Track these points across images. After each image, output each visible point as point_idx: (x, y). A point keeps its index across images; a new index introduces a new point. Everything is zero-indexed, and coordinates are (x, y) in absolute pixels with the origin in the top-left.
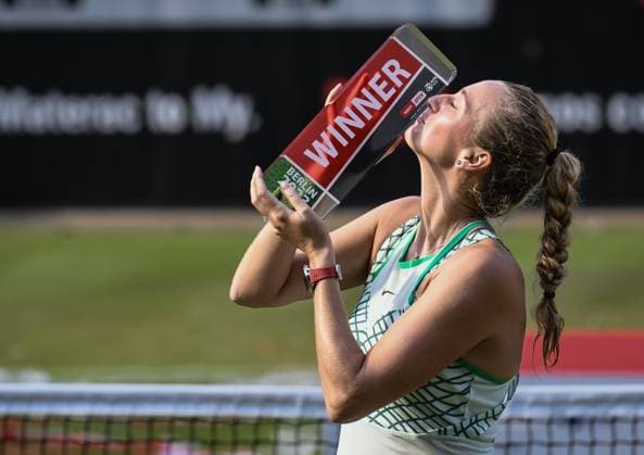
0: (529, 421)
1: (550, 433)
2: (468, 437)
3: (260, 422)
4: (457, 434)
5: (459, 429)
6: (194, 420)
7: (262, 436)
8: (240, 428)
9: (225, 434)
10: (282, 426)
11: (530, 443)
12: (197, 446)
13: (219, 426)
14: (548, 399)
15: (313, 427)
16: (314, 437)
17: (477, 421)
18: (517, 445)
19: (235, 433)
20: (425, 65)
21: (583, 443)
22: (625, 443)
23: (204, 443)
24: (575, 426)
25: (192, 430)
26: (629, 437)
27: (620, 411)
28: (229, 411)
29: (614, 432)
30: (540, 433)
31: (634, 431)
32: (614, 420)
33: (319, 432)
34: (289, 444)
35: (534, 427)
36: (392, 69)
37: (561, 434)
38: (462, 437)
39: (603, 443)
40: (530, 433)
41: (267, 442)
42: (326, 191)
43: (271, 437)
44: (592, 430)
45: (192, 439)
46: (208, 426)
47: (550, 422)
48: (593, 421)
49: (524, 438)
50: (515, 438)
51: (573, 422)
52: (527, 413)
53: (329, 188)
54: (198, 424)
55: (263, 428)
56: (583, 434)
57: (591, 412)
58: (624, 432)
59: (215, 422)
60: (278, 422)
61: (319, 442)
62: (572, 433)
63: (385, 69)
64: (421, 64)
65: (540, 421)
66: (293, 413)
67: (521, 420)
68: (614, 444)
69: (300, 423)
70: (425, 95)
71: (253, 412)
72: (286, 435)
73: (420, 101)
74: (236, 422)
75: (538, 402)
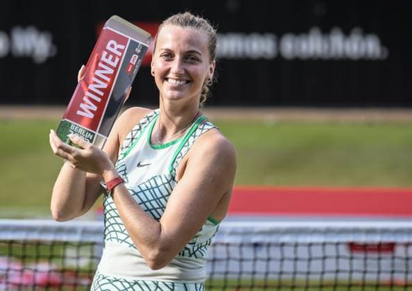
0: (228, 245)
1: (241, 253)
2: (196, 257)
3: (54, 244)
4: (190, 256)
5: (192, 252)
6: (11, 242)
7: (55, 253)
8: (41, 248)
9: (31, 251)
10: (68, 246)
11: (228, 259)
12: (13, 258)
13: (28, 246)
14: (240, 231)
15: (89, 247)
16: (89, 254)
17: (201, 247)
18: (220, 260)
19: (38, 251)
20: (130, 38)
21: (262, 260)
22: (289, 259)
23: (17, 257)
24: (258, 248)
25: (10, 249)
26: (293, 256)
27: (286, 239)
28: (34, 237)
29: (282, 252)
30: (235, 253)
31: (295, 252)
32: (282, 245)
33: (92, 251)
34: (73, 258)
35: (231, 248)
36: (112, 46)
37: (248, 253)
38: (193, 257)
39: (275, 260)
40: (228, 252)
41: (58, 257)
42: (97, 133)
43: (61, 253)
44: (268, 251)
45: (10, 255)
46: (21, 246)
47: (241, 245)
48: (269, 245)
49: (225, 256)
50: (218, 256)
51: (256, 245)
52: (227, 240)
53: (98, 130)
54: (14, 245)
55: (55, 248)
56: (262, 253)
57: (267, 239)
58: (289, 252)
59: (25, 244)
60: (66, 244)
61: (92, 257)
62: (255, 252)
63: (108, 47)
64: (128, 39)
65: (234, 245)
66: (75, 238)
67: (222, 244)
68: (282, 260)
69: (80, 245)
70: (137, 56)
71: (49, 238)
72: (70, 252)
73: (135, 61)
74: (38, 244)
75: (233, 233)
